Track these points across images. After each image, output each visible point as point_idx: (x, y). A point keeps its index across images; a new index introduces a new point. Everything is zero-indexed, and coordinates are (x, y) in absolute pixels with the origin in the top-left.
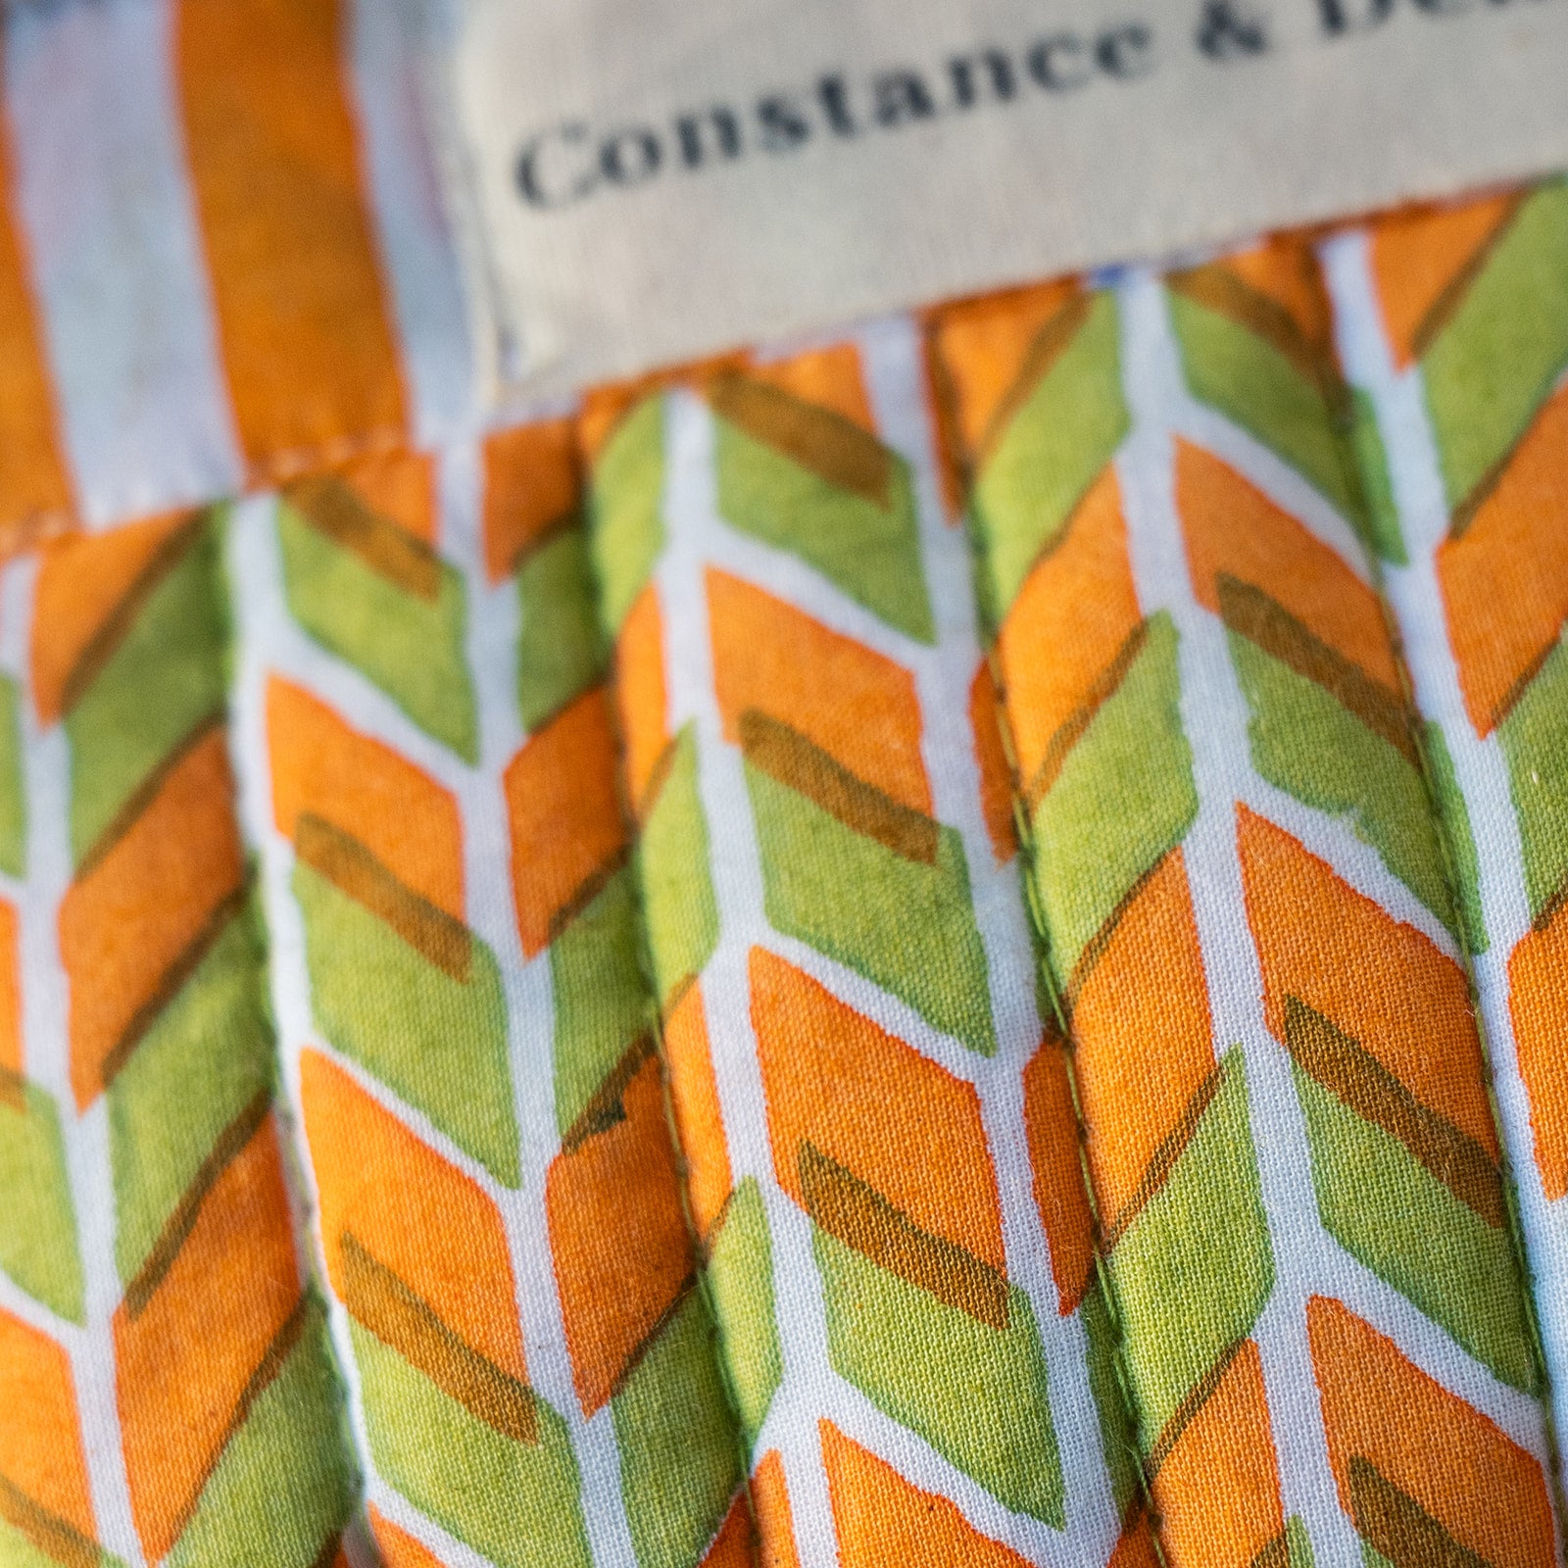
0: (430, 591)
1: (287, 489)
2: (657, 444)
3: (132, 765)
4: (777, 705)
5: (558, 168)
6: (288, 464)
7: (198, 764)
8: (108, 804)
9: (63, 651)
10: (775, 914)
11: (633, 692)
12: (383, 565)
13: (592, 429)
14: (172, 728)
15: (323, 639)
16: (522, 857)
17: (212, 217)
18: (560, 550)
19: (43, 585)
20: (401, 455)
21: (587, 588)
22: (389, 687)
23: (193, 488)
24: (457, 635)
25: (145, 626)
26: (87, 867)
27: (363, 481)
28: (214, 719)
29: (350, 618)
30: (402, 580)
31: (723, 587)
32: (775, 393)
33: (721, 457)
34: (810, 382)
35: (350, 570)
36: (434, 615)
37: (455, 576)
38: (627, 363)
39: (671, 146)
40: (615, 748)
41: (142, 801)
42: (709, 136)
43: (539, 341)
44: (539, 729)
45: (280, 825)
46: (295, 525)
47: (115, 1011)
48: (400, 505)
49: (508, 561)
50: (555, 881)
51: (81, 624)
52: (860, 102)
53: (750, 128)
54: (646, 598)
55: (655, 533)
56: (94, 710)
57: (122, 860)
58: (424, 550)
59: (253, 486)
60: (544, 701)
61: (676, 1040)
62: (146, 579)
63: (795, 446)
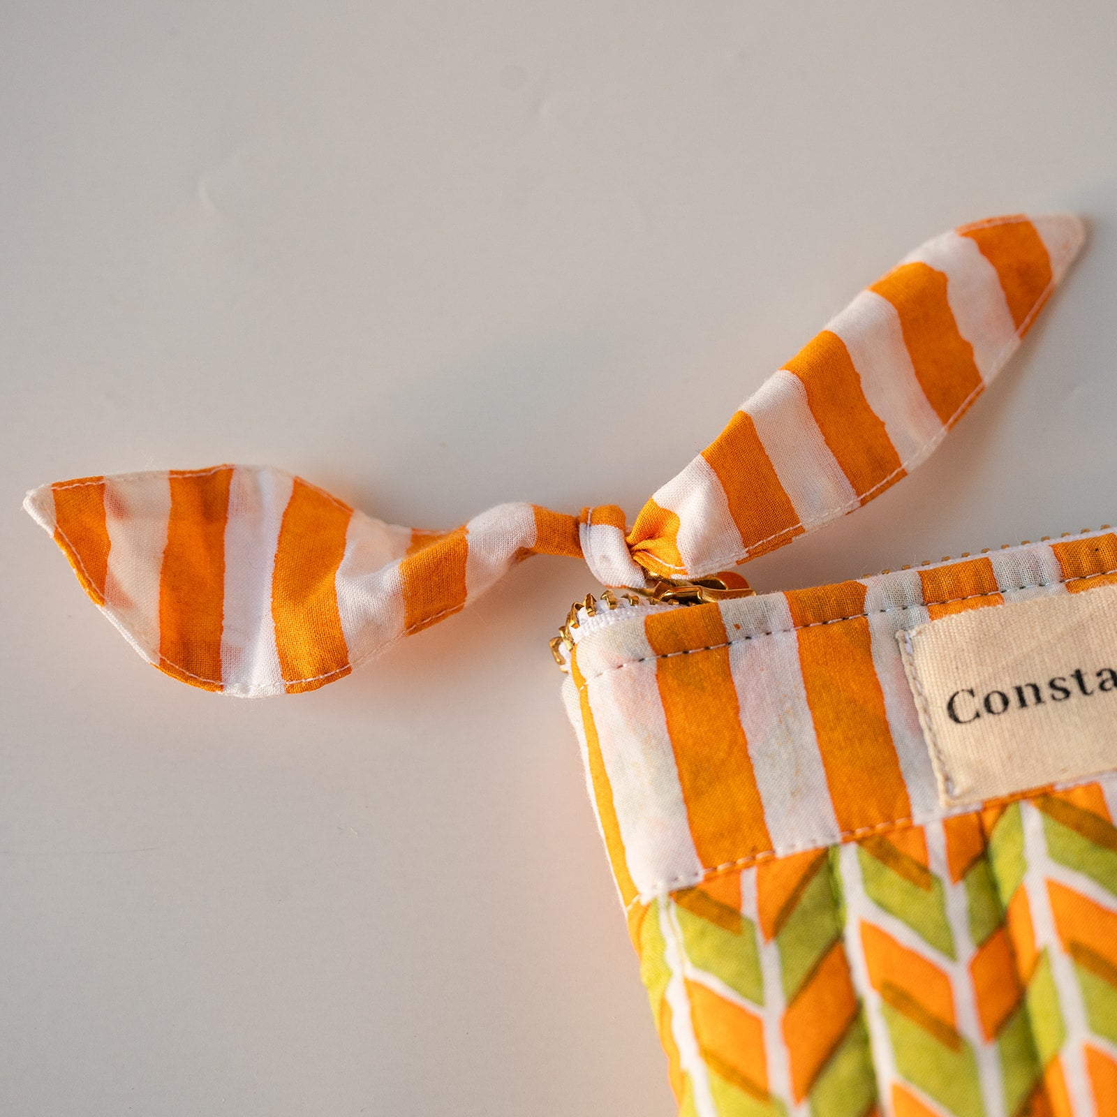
0: (928, 887)
1: (861, 842)
2: (1019, 825)
3: (807, 959)
4: (1084, 937)
5: (966, 708)
6: (859, 832)
7: (834, 958)
8: (799, 975)
9: (773, 910)
10: (1094, 1028)
11: (1017, 929)
12: (907, 875)
13: (989, 818)
14: (821, 944)
15: (882, 906)
16: (981, 1002)
17: (819, 727)
18: (980, 867)
19: (760, 880)
20: (909, 827)
21: (992, 886)
22: (915, 927)
23: (822, 842)
24: (942, 905)
25: (806, 899)
26: (793, 1001)
27: (894, 837)
28: (837, 940)
29: (895, 899)
30: (916, 882)
31: (1054, 888)
32: (1067, 805)
33: (1046, 832)
34: (1081, 800)
35: (891, 876)
36: (932, 897)
37: (938, 880)
38: (1003, 791)
39: (1013, 698)
40: (1011, 955)
41: (813, 974)
42: (1029, 694)
43: (962, 781)
44: (982, 946)
45: (874, 985)
46: (866, 856)
47: (809, 1063)
48: (911, 849)
49: (961, 875)
50: (995, 1012)
51: (779, 898)
52: (1091, 682)
53: (1046, 692)
54: (1020, 892)
55: (1022, 863)
56: (788, 935)
57: (807, 1000)
58: (924, 869)
59: (846, 841)
60: (982, 934)
61: (1052, 1081)
62: (805, 880)
63: (1078, 828)
